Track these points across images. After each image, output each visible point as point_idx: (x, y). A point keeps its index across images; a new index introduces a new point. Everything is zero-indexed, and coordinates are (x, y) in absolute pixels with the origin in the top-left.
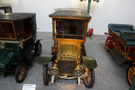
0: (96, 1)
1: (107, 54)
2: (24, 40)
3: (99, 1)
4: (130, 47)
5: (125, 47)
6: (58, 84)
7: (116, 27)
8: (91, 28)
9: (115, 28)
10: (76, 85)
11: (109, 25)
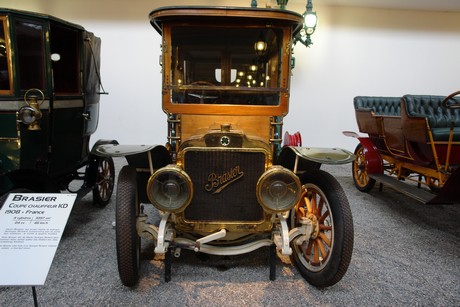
0: (303, 42)
1: (365, 199)
2: (46, 104)
3: (310, 43)
4: (450, 143)
5: (433, 143)
6: (184, 284)
7: (380, 108)
8: (292, 133)
9: (378, 110)
10: (266, 284)
11: (356, 100)
